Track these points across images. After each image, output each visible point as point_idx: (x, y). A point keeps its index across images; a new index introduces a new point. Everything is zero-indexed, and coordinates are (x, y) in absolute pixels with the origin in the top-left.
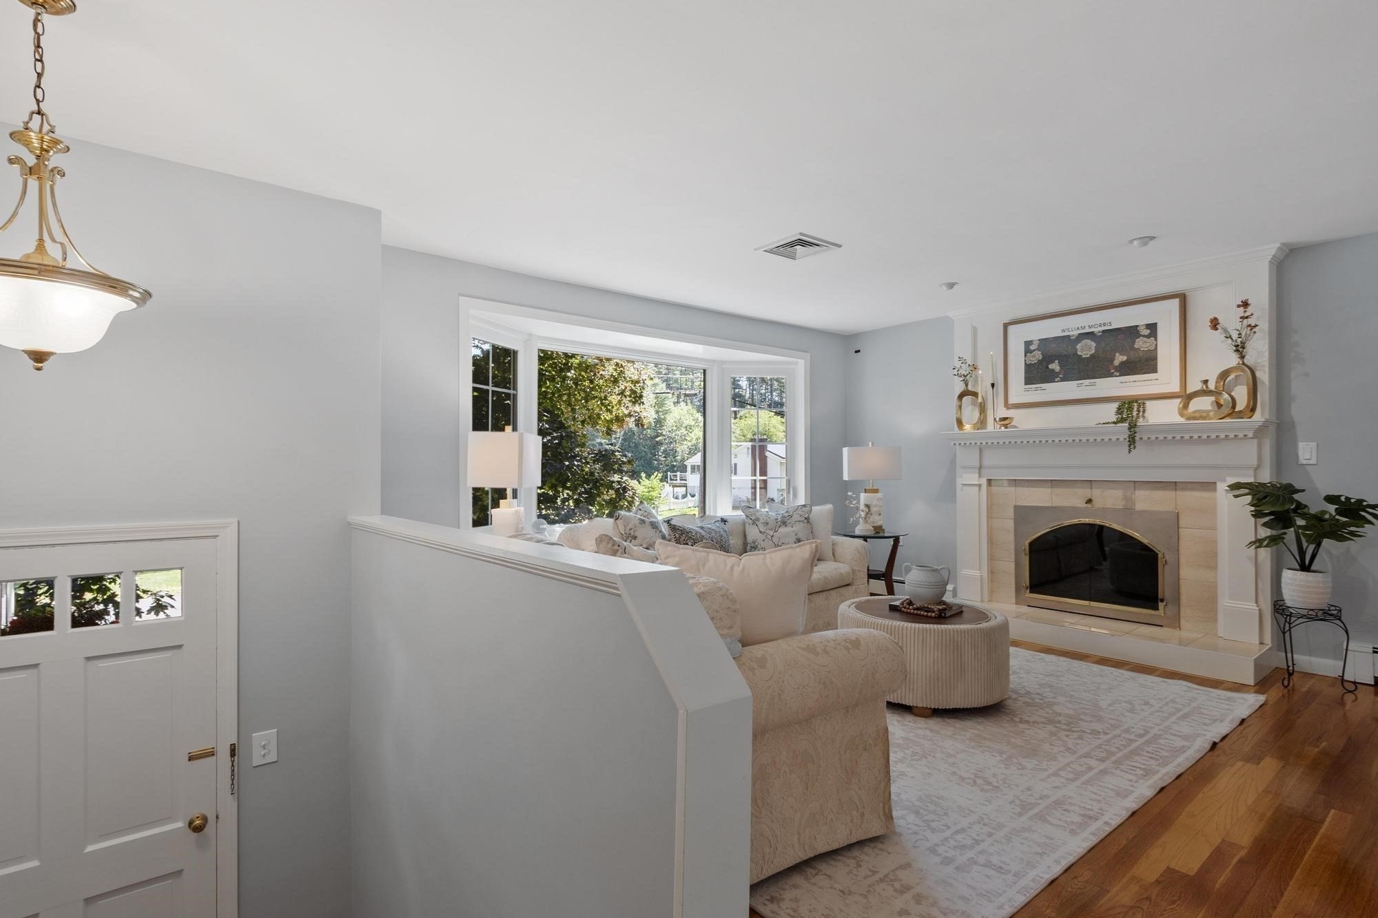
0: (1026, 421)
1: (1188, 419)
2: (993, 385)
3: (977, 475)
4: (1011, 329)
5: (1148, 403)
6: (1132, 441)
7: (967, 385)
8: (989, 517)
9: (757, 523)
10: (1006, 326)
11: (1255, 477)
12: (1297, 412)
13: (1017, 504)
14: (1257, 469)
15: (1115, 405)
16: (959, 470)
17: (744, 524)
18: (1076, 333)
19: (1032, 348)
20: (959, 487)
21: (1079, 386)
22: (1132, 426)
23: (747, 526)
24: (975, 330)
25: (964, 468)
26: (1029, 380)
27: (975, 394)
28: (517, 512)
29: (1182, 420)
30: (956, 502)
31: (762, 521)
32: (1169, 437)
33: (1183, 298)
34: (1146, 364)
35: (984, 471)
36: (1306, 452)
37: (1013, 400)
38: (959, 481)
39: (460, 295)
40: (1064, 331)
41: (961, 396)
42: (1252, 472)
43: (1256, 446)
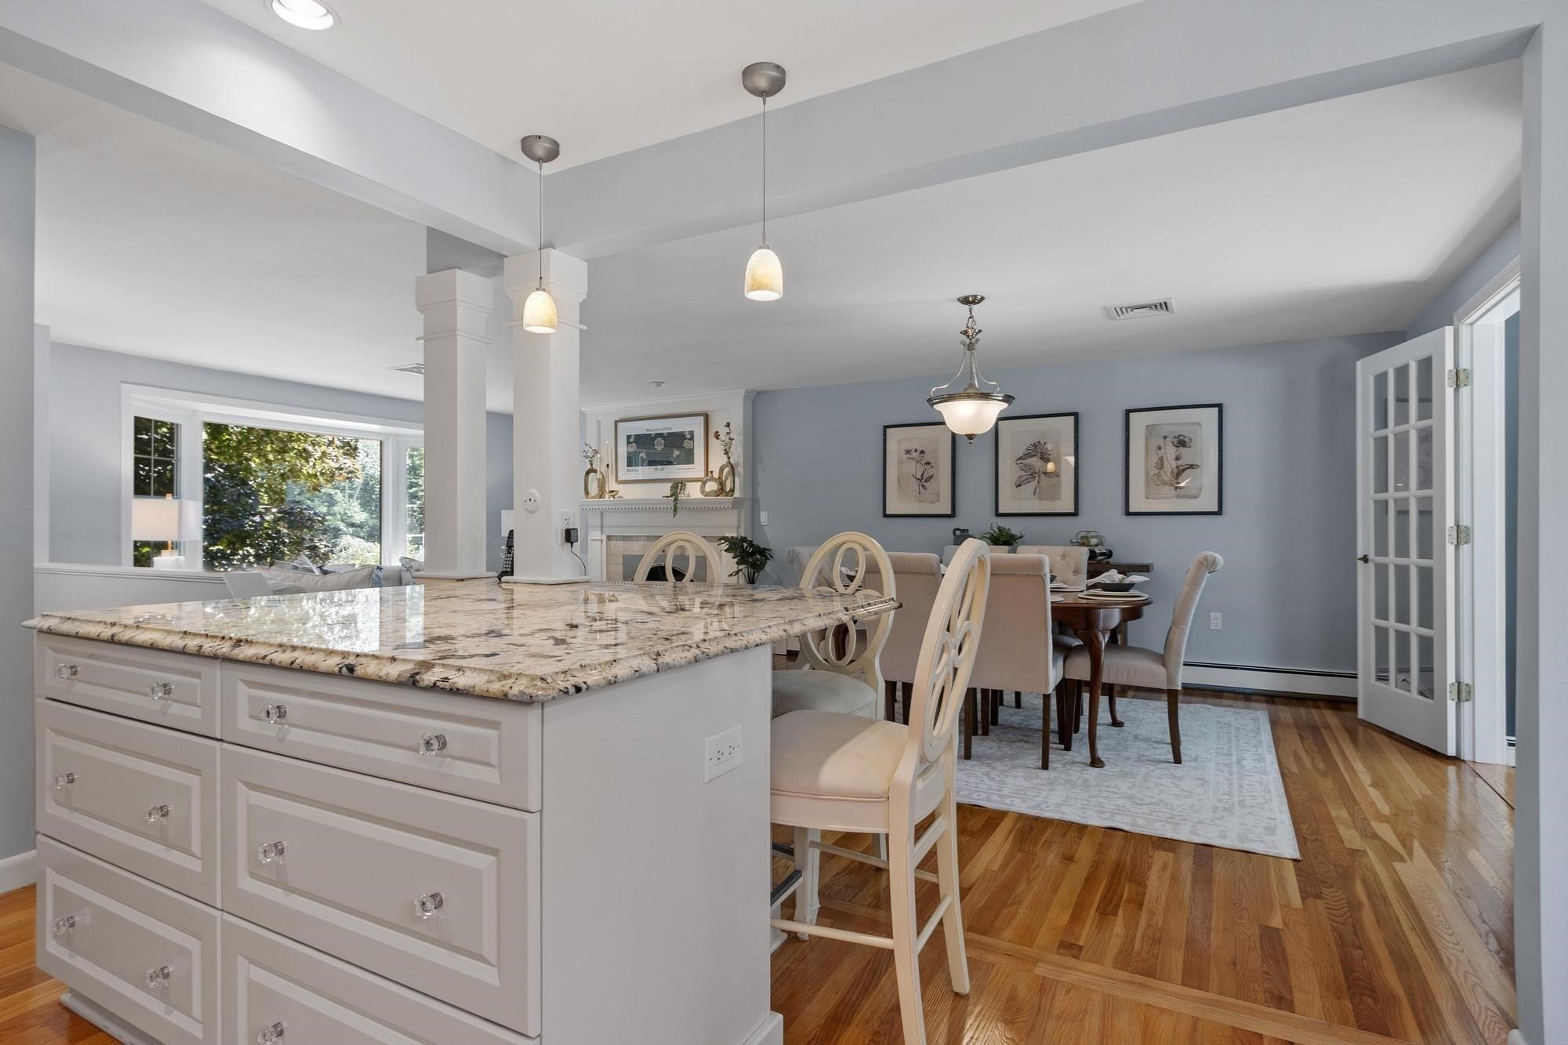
0: (628, 493)
1: (706, 496)
2: (608, 466)
3: (600, 533)
4: (620, 425)
5: (687, 484)
6: (675, 510)
7: (592, 465)
8: (608, 564)
9: (411, 570)
10: (616, 423)
11: (738, 533)
12: (761, 492)
13: (625, 553)
14: (738, 528)
15: (670, 485)
16: (589, 529)
17: (400, 571)
18: (654, 433)
19: (631, 440)
20: (589, 541)
21: (656, 469)
22: (676, 499)
23: (403, 572)
24: (599, 422)
25: (592, 527)
26: (630, 464)
27: (595, 471)
28: (177, 560)
29: (702, 497)
30: (587, 553)
31: (414, 568)
32: (696, 507)
33: (706, 417)
34: (688, 458)
35: (605, 530)
36: (764, 517)
37: (621, 477)
38: (590, 537)
39: (122, 382)
40: (648, 430)
41: (588, 473)
42: (735, 530)
43: (736, 514)
